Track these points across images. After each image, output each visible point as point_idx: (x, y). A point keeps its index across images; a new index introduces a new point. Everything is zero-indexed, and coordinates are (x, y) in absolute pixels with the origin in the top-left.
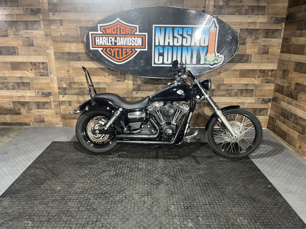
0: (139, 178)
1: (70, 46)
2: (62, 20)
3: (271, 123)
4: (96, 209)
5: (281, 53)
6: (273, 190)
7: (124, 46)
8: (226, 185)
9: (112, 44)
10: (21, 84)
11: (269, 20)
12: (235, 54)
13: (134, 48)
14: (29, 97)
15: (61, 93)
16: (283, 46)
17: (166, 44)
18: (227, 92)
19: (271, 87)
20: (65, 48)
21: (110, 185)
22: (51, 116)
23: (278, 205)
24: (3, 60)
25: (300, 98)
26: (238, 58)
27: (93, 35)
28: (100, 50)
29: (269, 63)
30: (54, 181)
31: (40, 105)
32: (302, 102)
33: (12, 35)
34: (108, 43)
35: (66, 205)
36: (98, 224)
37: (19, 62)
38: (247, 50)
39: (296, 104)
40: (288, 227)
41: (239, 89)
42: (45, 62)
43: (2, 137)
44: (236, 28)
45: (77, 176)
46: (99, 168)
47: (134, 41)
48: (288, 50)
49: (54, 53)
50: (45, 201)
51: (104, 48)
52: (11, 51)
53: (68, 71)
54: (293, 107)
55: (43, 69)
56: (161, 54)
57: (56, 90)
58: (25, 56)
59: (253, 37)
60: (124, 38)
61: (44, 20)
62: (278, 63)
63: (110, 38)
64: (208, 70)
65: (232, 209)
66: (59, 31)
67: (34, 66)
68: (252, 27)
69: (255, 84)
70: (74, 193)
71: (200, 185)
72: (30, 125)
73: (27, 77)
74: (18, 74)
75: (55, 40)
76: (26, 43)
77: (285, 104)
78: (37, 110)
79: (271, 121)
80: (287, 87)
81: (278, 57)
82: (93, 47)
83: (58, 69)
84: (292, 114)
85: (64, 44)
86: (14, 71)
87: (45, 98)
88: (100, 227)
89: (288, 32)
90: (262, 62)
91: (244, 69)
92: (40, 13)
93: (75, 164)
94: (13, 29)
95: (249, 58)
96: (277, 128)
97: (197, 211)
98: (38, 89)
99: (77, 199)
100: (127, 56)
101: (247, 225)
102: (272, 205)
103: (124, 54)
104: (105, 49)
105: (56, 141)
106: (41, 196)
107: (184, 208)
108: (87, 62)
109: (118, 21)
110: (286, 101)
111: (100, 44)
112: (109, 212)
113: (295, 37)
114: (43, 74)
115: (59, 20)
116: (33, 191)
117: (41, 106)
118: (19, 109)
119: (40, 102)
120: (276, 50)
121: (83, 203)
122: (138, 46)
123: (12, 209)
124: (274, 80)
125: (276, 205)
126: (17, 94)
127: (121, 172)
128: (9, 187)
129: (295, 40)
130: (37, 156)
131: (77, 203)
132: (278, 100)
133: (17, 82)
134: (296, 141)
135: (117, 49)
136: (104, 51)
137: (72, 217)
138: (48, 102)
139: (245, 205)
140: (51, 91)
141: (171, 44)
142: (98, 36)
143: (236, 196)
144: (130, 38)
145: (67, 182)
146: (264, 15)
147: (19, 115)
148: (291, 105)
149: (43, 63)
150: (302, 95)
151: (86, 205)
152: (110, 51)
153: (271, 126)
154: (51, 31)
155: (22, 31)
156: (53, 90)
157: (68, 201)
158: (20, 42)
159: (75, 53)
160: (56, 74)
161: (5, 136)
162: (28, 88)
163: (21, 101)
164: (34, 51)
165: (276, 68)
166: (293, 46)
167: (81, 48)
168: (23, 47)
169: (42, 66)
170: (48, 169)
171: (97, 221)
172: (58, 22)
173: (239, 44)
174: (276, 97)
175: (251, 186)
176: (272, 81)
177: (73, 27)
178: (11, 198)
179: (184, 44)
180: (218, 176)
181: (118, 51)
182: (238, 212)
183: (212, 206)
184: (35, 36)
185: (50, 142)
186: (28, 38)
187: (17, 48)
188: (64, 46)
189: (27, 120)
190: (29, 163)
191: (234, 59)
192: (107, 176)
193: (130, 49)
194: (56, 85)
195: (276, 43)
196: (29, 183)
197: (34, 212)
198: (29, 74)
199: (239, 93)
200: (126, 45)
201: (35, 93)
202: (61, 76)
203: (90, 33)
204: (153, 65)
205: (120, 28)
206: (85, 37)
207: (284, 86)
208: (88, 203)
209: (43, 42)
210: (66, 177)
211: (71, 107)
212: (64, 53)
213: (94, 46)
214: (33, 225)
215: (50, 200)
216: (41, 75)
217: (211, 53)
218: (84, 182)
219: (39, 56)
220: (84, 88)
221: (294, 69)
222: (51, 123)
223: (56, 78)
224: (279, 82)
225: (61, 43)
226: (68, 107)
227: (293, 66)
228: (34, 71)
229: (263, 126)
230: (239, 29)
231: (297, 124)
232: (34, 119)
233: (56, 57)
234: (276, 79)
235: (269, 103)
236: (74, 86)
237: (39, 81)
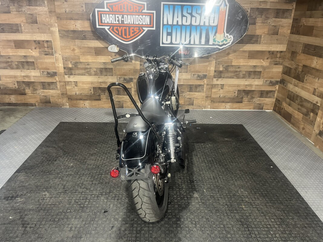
1: (75, 24)
3: (278, 106)
4: (109, 183)
5: (290, 33)
7: (131, 24)
8: (229, 162)
9: (119, 22)
10: (25, 64)
12: (244, 35)
13: (142, 27)
14: (34, 76)
15: (67, 73)
16: (293, 27)
17: (175, 23)
18: (235, 74)
19: (279, 69)
20: (70, 25)
22: (57, 97)
23: (277, 179)
24: (6, 38)
25: (306, 80)
26: (248, 38)
27: (99, 13)
28: (106, 28)
29: (278, 44)
30: (66, 158)
31: (45, 86)
32: (308, 84)
33: (15, 11)
34: (115, 21)
35: (80, 179)
36: (112, 195)
37: (23, 40)
38: (257, 30)
39: (302, 86)
40: (285, 198)
41: (247, 71)
42: (50, 40)
43: (9, 117)
44: (246, 6)
45: (87, 154)
46: (109, 147)
47: (142, 19)
48: (298, 31)
49: (59, 31)
50: (60, 175)
51: (110, 26)
52: (15, 29)
53: (74, 50)
54: (300, 89)
55: (48, 47)
56: (169, 34)
57: (62, 70)
58: (29, 34)
59: (263, 16)
60: (131, 16)
62: (288, 44)
63: (117, 16)
64: (216, 51)
65: (234, 183)
66: (62, 7)
67: (38, 44)
68: (263, 6)
69: (263, 66)
70: (86, 169)
71: (205, 163)
72: (35, 106)
73: (32, 56)
74: (22, 52)
75: (59, 17)
76: (30, 21)
77: (292, 87)
78: (42, 90)
79: (278, 104)
80: (295, 69)
81: (288, 38)
82: (99, 25)
83: (63, 48)
84: (298, 96)
85: (69, 21)
86: (18, 50)
87: (51, 78)
88: (113, 197)
89: (299, 13)
90: (272, 44)
91: (253, 50)
93: (85, 143)
94: (16, 5)
95: (258, 38)
96: (283, 110)
97: (202, 185)
98: (42, 69)
99: (90, 174)
100: (135, 35)
101: (247, 196)
102: (271, 179)
103: (131, 33)
104: (112, 27)
105: (63, 121)
106: (56, 172)
107: (190, 182)
108: (94, 41)
110: (293, 83)
111: (107, 22)
113: (305, 18)
114: (47, 53)
116: (46, 167)
117: (47, 86)
118: (24, 90)
119: (45, 82)
120: (286, 31)
121: (96, 177)
122: (145, 24)
123: (29, 183)
124: (282, 62)
125: (275, 180)
126: (20, 74)
128: (23, 164)
129: (305, 21)
130: (46, 136)
131: (90, 177)
132: (285, 82)
133: (22, 62)
134: (299, 122)
135: (124, 28)
136: (110, 30)
137: (87, 189)
138: (53, 82)
139: (247, 179)
140: (56, 71)
141: (180, 23)
142: (105, 14)
143: (239, 171)
144: (138, 16)
145: (79, 159)
147: (24, 95)
148: (297, 87)
149: (47, 41)
150: (308, 77)
151: (99, 179)
152: (117, 30)
153: (277, 108)
154: (55, 8)
155: (25, 8)
156: (59, 70)
157: (82, 175)
158: (23, 19)
159: (80, 31)
160: (61, 53)
161: (11, 116)
162: (33, 67)
163: (26, 80)
164: (38, 28)
165: (285, 50)
166: (302, 26)
167: (86, 26)
168: (27, 25)
169: (46, 45)
170: (59, 147)
171: (110, 192)
173: (248, 24)
174: (283, 79)
175: (253, 163)
176: (281, 63)
177: (78, 3)
178: (26, 173)
179: (193, 23)
180: (223, 154)
181: (125, 30)
182: (240, 185)
183: (216, 180)
184: (39, 13)
185: (58, 123)
186: (32, 14)
187: (21, 25)
188: (69, 23)
189: (32, 101)
190: (40, 142)
191: (244, 40)
193: (138, 28)
194: (61, 65)
195: (286, 23)
196: (42, 159)
197: (50, 185)
198: (34, 53)
199: (247, 75)
200: (133, 24)
201: (40, 73)
202: (67, 55)
203: (96, 10)
204: (161, 45)
205: (127, 5)
206: (91, 15)
207: (292, 68)
208: (100, 177)
209: (47, 19)
210: (77, 155)
211: (77, 87)
212: (69, 31)
213: (100, 24)
214: (51, 196)
215: (65, 174)
216: (46, 54)
217: (221, 34)
218: (95, 159)
219: (43, 34)
220: (90, 68)
221: (302, 51)
222: (58, 104)
223: (61, 57)
224: (287, 64)
225: (66, 21)
226: (74, 88)
227: (301, 48)
228: (38, 50)
229: (269, 108)
230: (250, 9)
231: (302, 106)
232: (39, 99)
233: (61, 35)
234: (284, 61)
235: (277, 85)
236: (80, 66)
237: (43, 60)
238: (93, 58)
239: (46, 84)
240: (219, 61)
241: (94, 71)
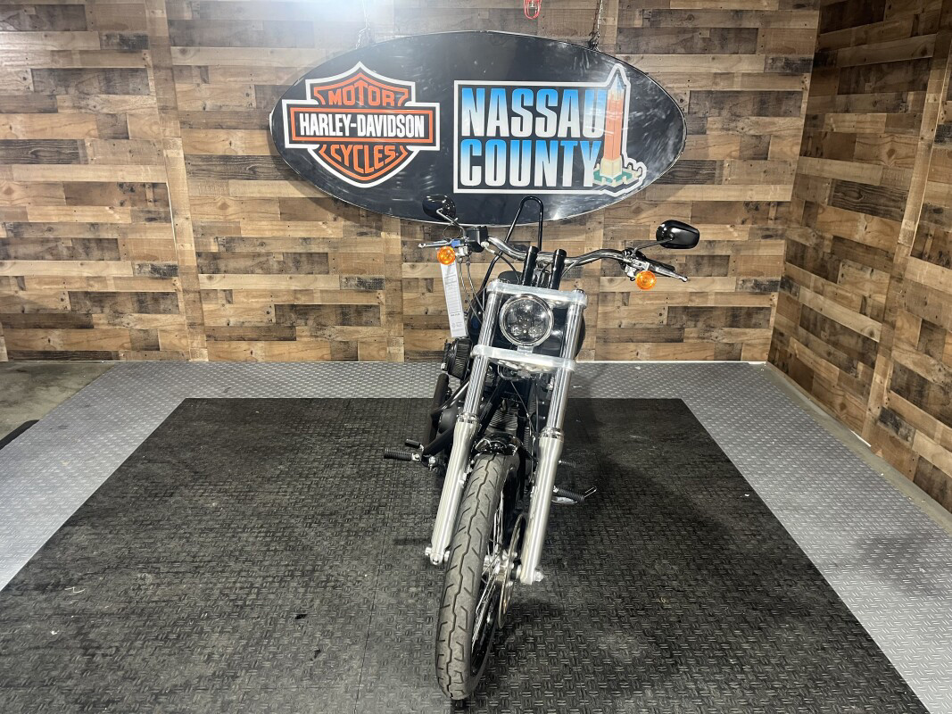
0: (419, 481)
1: (227, 139)
2: (206, 67)
3: (779, 348)
4: (311, 548)
5: (800, 155)
6: (757, 502)
7: (377, 137)
9: (344, 134)
10: (93, 245)
11: (768, 66)
12: (676, 160)
13: (405, 145)
14: (115, 278)
15: (204, 269)
16: (806, 137)
17: (491, 132)
19: (778, 249)
20: (214, 143)
21: (343, 496)
22: (177, 333)
23: (760, 535)
24: (43, 177)
25: (843, 275)
26: (687, 170)
27: (292, 110)
28: (311, 148)
29: (768, 183)
30: (199, 489)
31: (145, 302)
32: (847, 287)
33: (68, 107)
34: (334, 130)
35: (234, 539)
36: (318, 577)
37: (88, 183)
38: (710, 148)
39: (833, 292)
40: (775, 579)
41: (690, 256)
42: (161, 181)
43: (44, 388)
44: (678, 88)
45: (257, 477)
46: (314, 461)
47: (404, 125)
48: (817, 149)
49: (185, 158)
50: (182, 531)
52: (68, 153)
53: (224, 207)
54: (829, 302)
55: (155, 201)
56: (478, 161)
57: (191, 261)
58: (105, 167)
59: (725, 113)
60: (376, 116)
61: (156, 67)
62: (795, 184)
63: (338, 117)
64: (604, 203)
65: (645, 545)
66: (196, 97)
67: (130, 193)
68: (722, 86)
69: (733, 241)
70: (252, 515)
72: (118, 358)
73: (111, 224)
74: (85, 215)
75: (187, 123)
76: (108, 131)
77: (809, 294)
78: (136, 315)
79: (779, 343)
80: (814, 248)
81: (794, 166)
82: (291, 142)
83: (197, 202)
84: (825, 319)
85: (211, 133)
86: (74, 208)
87: (161, 281)
88: (322, 582)
89: (818, 99)
90: (752, 182)
91: (705, 200)
92: (147, 49)
93: (251, 451)
94: (72, 91)
95: (715, 169)
96: (793, 358)
98: (139, 258)
99: (262, 527)
100: (386, 166)
101: (676, 576)
102: (746, 535)
103: (376, 160)
104: (325, 146)
105: (194, 397)
106: (171, 522)
108: (277, 182)
109: (360, 70)
110: (812, 285)
111: (312, 134)
112: (344, 553)
113: (834, 112)
114: (153, 216)
115: (200, 67)
116: (148, 510)
117: (150, 304)
118: (88, 314)
119: (145, 293)
120: (788, 148)
121: (279, 534)
122: (414, 137)
123: (100, 551)
124: (785, 231)
125: (755, 536)
126: (80, 272)
127: (373, 469)
128: (85, 504)
129: (835, 123)
130: (148, 434)
131: (262, 535)
132: (795, 284)
133: (84, 239)
134: (832, 390)
135: (357, 147)
136: (321, 152)
137: (253, 564)
138: (168, 294)
139: (680, 535)
140: (176, 263)
141: (504, 133)
142: (307, 112)
143: (661, 517)
144: (393, 117)
145: (235, 492)
146: (754, 53)
147: (86, 330)
148: (822, 295)
149: (154, 185)
150: (846, 267)
151: (286, 539)
152: (339, 152)
153: (777, 355)
154: (176, 99)
155: (97, 98)
156: (183, 261)
158: (91, 127)
159: (243, 157)
160: (189, 215)
161: (52, 386)
162: (114, 255)
163: (94, 289)
164: (130, 151)
165: (788, 199)
166: (828, 136)
167: (257, 144)
168: (100, 142)
169: (152, 194)
170: (182, 462)
171: (314, 571)
172: (196, 72)
174: (789, 277)
175: (701, 496)
176: (780, 232)
177: (237, 86)
178: (93, 526)
179: (540, 132)
181: (361, 153)
182: (660, 550)
183: (598, 538)
184: (133, 112)
185: (180, 401)
186: (113, 115)
187: (83, 144)
188: (212, 138)
189: (109, 345)
190: (131, 450)
191: (676, 174)
192: (335, 477)
193: (393, 147)
194: (189, 247)
195: (788, 129)
196: (136, 493)
197: (155, 555)
198: (117, 216)
199: (692, 267)
200: (382, 137)
201: (134, 269)
202: (205, 220)
203: (285, 103)
204: (456, 190)
205: (365, 91)
206: (271, 115)
207: (808, 244)
208: (290, 535)
209: (155, 128)
210: (229, 480)
211: (232, 306)
212: (211, 157)
213: (294, 138)
214: (158, 581)
215: (195, 529)
216: (151, 220)
217: (612, 158)
218: (277, 490)
219: (142, 167)
220: (268, 254)
221: (829, 200)
222: (178, 352)
223: (191, 226)
224: (796, 234)
225: (204, 131)
226: (222, 308)
227: (828, 192)
228: (128, 208)
229: (757, 356)
230: (688, 93)
231: (836, 344)
232: (129, 340)
233: (191, 168)
234: (789, 227)
235: (773, 293)
236: (240, 249)
237: (142, 234)
238: (275, 227)
239: (149, 298)
240: (613, 231)
241: (279, 262)
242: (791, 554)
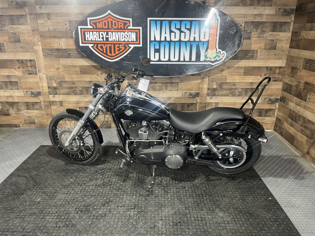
0: (128, 188)
1: (59, 42)
2: (49, 14)
3: (279, 125)
4: (75, 225)
5: (289, 48)
6: (275, 203)
7: (116, 41)
8: (222, 197)
9: (103, 40)
10: (8, 84)
11: (277, 11)
12: (238, 50)
13: (128, 44)
14: (17, 97)
15: (51, 93)
16: (292, 40)
17: (163, 39)
18: (231, 91)
19: (279, 86)
20: (53, 44)
21: (94, 196)
22: (42, 117)
23: (278, 221)
25: (309, 99)
26: (243, 54)
27: (83, 30)
28: (90, 46)
29: (276, 59)
30: (35, 191)
31: (29, 106)
32: (311, 103)
34: (99, 38)
35: (43, 220)
37: (5, 60)
38: (252, 45)
39: (304, 105)
41: (243, 88)
42: (33, 59)
44: (240, 20)
45: (60, 185)
46: (86, 177)
47: (128, 36)
48: (297, 45)
49: (42, 50)
50: (22, 214)
51: (94, 44)
53: (58, 69)
54: (302, 109)
55: (31, 67)
56: (157, 51)
57: (46, 90)
58: (12, 54)
59: (259, 30)
60: (116, 33)
61: (30, 14)
62: (287, 59)
63: (101, 33)
64: (209, 68)
65: (226, 226)
66: (46, 25)
67: (22, 64)
68: (258, 19)
70: (54, 206)
71: (193, 197)
72: (20, 127)
73: (15, 76)
74: (5, 72)
75: (43, 36)
76: (13, 40)
77: (293, 105)
78: (26, 111)
79: (279, 123)
80: (296, 86)
81: (287, 52)
82: (82, 43)
83: (47, 67)
84: (300, 116)
85: (52, 40)
86: (1, 70)
87: (35, 97)
89: (298, 25)
90: (269, 59)
91: (249, 66)
92: (26, 7)
93: (61, 171)
95: (254, 53)
96: (285, 130)
97: (187, 229)
98: (26, 89)
99: (56, 213)
100: (120, 53)
102: (272, 221)
103: (116, 50)
104: (96, 45)
105: (44, 144)
106: (19, 209)
107: (173, 224)
108: (78, 59)
109: (109, 14)
110: (294, 101)
111: (91, 40)
112: (89, 229)
113: (305, 30)
114: (31, 73)
115: (47, 13)
116: (10, 202)
117: (31, 106)
118: (8, 110)
119: (29, 102)
120: (285, 45)
121: (62, 217)
122: (131, 41)
124: (282, 78)
125: (276, 222)
126: (4, 94)
127: (109, 181)
129: (305, 35)
130: (21, 162)
131: (56, 217)
132: (286, 100)
133: (5, 82)
134: (303, 146)
135: (109, 45)
136: (94, 47)
138: (38, 102)
139: (241, 221)
140: (40, 91)
141: (168, 39)
142: (88, 31)
143: (232, 210)
144: (123, 33)
145: (49, 193)
146: (271, 6)
147: (7, 116)
148: (299, 106)
149: (31, 60)
150: (311, 95)
151: (65, 220)
152: (102, 47)
153: (278, 128)
154: (38, 26)
155: (8, 27)
156: (43, 90)
157: (46, 214)
158: (6, 38)
159: (65, 49)
160: (45, 72)
162: (16, 87)
163: (9, 101)
164: (21, 47)
165: (284, 65)
166: (302, 40)
167: (70, 44)
168: (10, 44)
169: (30, 64)
170: (31, 176)
172: (45, 16)
173: (242, 39)
174: (283, 97)
175: (250, 199)
176: (280, 79)
177: (62, 21)
179: (183, 39)
180: (215, 186)
181: (110, 47)
182: (233, 230)
183: (204, 222)
184: (22, 32)
185: (38, 146)
186: (14, 33)
187: (3, 45)
188: (53, 42)
189: (16, 122)
190: (12, 170)
191: (238, 56)
192: (93, 185)
193: (123, 45)
194: (45, 85)
195: (285, 37)
196: (8, 193)
197: (8, 227)
198: (17, 73)
199: (243, 93)
200: (119, 41)
201: (24, 93)
202: (51, 74)
203: (79, 27)
205: (112, 22)
206: (74, 32)
207: (293, 84)
208: (67, 218)
209: (30, 38)
210: (48, 187)
211: (62, 107)
212: (52, 49)
213: (84, 42)
215: (28, 213)
216: (30, 74)
217: (212, 49)
218: (66, 192)
219: (26, 53)
220: (76, 87)
221: (303, 67)
222: (42, 125)
223: (45, 76)
224: (287, 80)
225: (49, 39)
226: (59, 108)
227: (302, 63)
228: (21, 69)
229: (269, 128)
230: (244, 22)
231: (305, 127)
232: (23, 120)
233: (44, 54)
234: (284, 77)
235: (277, 103)
236: (65, 85)
237: (27, 80)
238: (78, 77)
239: (30, 104)
240: (212, 78)
241: (80, 90)
242: (293, 232)
